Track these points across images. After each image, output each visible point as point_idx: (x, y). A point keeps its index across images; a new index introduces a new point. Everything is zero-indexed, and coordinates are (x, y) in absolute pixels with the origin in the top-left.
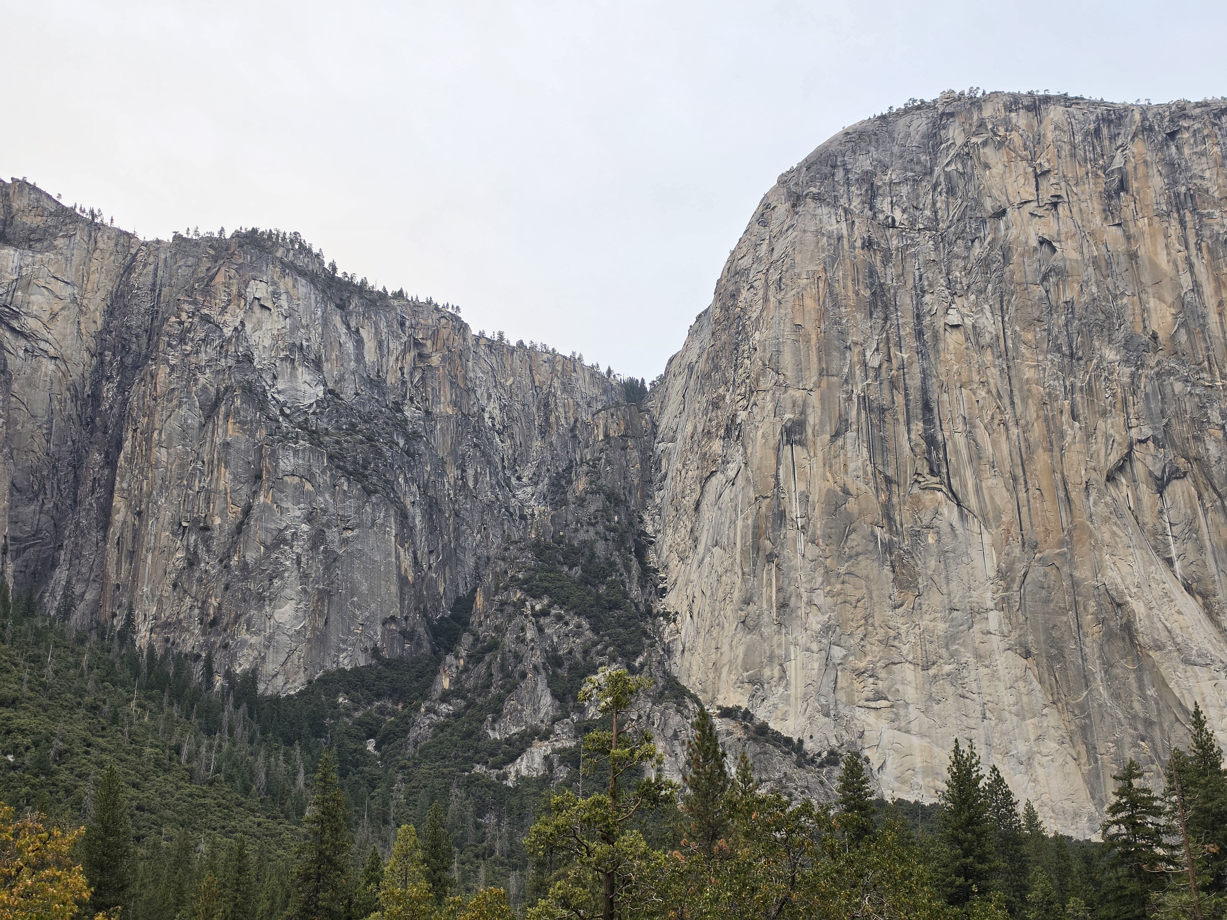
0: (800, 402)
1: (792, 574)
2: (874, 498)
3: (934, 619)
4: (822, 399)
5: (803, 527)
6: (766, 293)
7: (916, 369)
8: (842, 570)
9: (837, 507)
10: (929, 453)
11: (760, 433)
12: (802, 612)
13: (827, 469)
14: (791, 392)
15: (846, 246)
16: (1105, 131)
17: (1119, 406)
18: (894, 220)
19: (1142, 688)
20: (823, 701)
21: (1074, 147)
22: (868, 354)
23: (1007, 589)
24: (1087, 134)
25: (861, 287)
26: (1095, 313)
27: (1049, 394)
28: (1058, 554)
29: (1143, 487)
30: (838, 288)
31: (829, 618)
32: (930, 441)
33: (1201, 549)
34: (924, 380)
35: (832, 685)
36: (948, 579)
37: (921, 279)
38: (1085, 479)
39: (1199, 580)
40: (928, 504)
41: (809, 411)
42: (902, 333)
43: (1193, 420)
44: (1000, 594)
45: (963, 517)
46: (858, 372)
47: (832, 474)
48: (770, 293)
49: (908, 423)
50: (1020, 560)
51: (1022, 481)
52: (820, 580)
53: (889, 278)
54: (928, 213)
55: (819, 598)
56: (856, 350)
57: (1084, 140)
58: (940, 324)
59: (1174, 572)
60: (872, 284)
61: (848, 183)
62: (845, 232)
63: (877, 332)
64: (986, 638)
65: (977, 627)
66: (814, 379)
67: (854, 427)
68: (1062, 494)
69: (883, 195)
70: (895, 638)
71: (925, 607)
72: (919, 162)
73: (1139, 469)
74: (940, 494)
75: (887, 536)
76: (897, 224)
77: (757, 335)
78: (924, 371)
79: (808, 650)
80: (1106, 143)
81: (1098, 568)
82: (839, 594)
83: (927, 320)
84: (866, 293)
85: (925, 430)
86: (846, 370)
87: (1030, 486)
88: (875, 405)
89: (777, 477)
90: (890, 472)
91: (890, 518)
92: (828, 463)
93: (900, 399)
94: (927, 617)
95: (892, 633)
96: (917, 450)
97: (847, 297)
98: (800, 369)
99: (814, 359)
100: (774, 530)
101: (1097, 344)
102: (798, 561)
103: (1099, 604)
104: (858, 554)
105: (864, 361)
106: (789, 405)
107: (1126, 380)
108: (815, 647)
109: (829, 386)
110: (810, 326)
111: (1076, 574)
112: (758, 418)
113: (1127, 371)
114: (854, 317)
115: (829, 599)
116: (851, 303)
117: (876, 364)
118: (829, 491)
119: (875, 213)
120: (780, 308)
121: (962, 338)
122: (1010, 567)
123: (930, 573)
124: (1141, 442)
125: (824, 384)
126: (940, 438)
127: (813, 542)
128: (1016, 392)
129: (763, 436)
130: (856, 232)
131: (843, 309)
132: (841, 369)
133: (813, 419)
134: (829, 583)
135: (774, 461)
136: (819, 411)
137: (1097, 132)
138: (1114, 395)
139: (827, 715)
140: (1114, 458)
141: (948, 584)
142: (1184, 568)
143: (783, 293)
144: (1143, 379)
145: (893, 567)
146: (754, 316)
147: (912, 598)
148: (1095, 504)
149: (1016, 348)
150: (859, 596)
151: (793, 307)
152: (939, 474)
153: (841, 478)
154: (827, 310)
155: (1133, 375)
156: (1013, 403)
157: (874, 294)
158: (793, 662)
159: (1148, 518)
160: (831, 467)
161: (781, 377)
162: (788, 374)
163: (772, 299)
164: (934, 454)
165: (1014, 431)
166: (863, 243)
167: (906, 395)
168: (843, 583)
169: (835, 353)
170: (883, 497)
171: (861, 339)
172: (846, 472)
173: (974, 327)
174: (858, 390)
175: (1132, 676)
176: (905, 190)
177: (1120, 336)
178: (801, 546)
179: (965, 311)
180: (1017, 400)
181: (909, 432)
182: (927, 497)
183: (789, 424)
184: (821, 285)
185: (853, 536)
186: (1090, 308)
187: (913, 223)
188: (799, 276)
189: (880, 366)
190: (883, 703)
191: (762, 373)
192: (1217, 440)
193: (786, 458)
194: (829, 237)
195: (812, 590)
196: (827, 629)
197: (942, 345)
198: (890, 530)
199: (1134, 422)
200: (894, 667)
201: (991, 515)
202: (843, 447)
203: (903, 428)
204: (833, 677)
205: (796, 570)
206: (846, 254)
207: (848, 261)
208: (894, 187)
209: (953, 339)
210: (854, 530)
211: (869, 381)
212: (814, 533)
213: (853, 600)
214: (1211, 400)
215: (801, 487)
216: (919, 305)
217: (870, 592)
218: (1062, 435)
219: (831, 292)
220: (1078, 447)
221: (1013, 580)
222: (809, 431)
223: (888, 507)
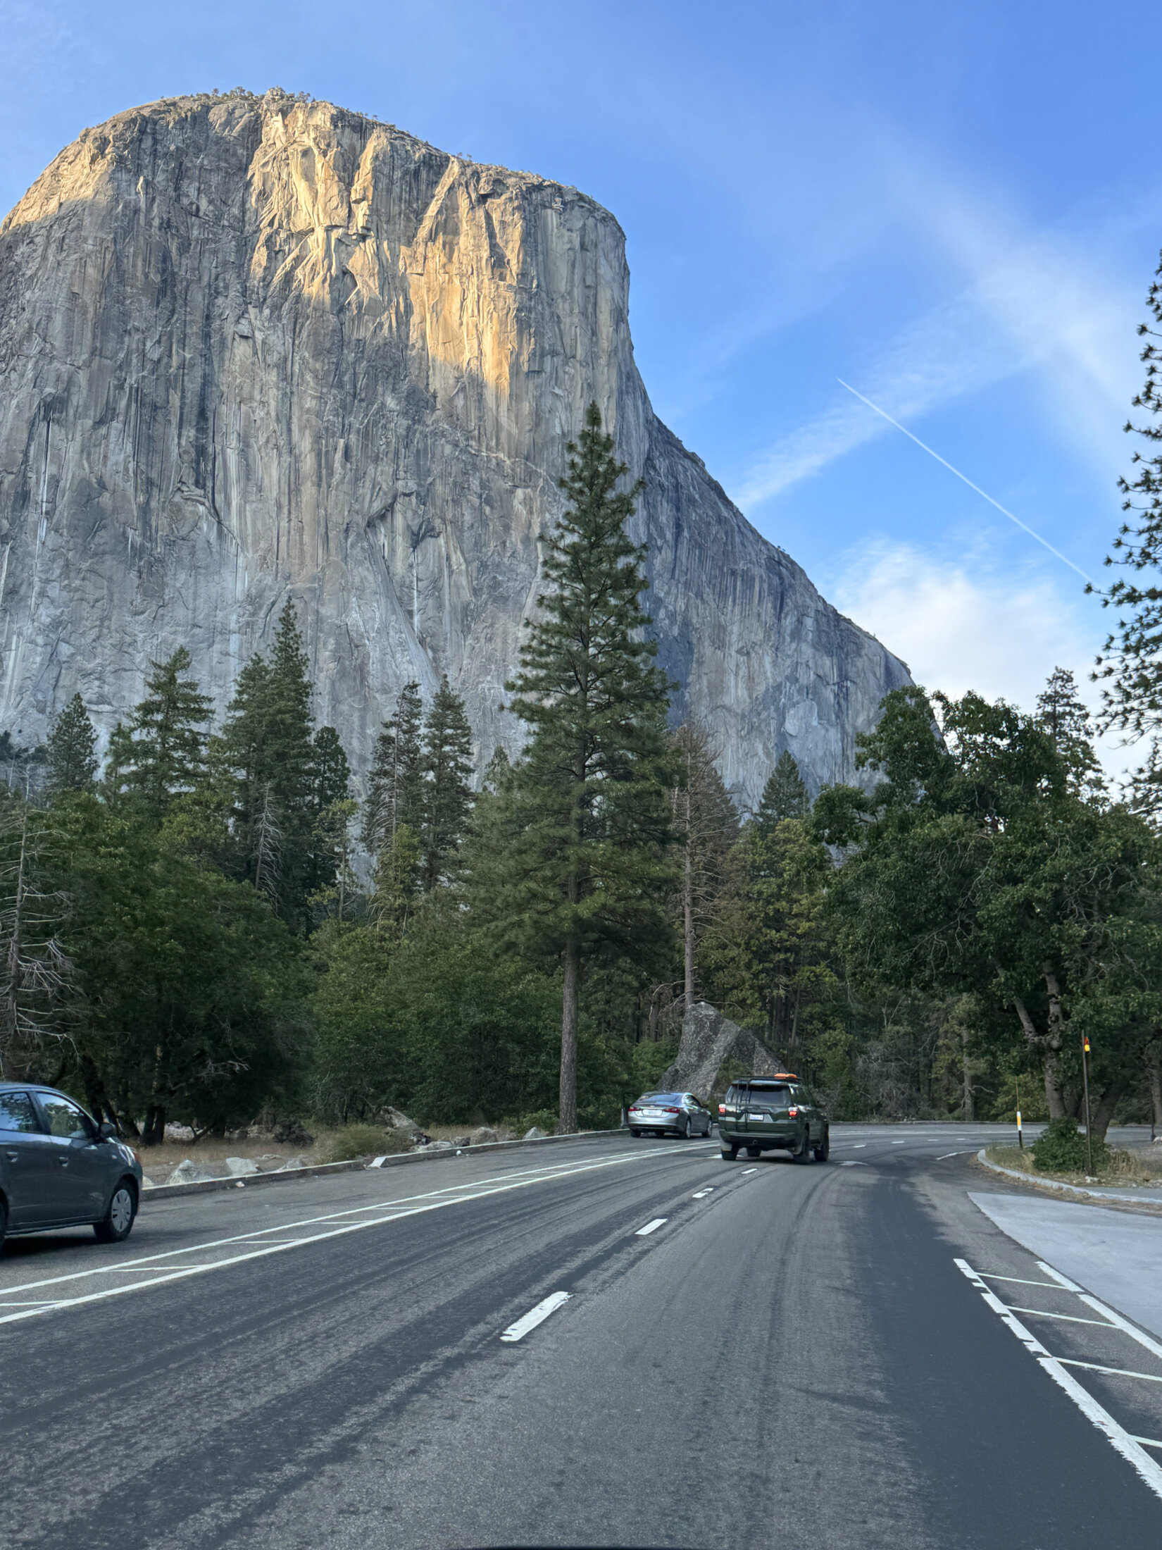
0: (65, 377)
1: (28, 560)
2: (132, 498)
3: (175, 633)
4: (90, 381)
5: (47, 513)
6: (46, 250)
7: (198, 373)
8: (85, 566)
9: (89, 499)
10: (198, 463)
11: (14, 402)
12: (33, 601)
13: (85, 455)
14: (56, 364)
15: (142, 222)
16: (424, 175)
17: (391, 455)
18: (198, 209)
19: (363, 727)
20: (40, 697)
21: (392, 182)
22: (149, 344)
23: (253, 614)
24: (406, 173)
25: (152, 270)
26: (384, 358)
27: (327, 429)
28: (310, 589)
29: (399, 539)
30: (127, 264)
31: (62, 612)
32: (201, 451)
33: (440, 607)
34: (204, 385)
35: (53, 682)
36: (196, 595)
37: (216, 279)
38: (346, 521)
39: (433, 636)
40: (188, 515)
41: (74, 390)
42: (188, 331)
43: (455, 483)
44: (246, 618)
45: (220, 534)
46: (134, 361)
47: (89, 463)
48: (49, 251)
49: (180, 427)
50: (271, 589)
51: (285, 510)
52: (58, 572)
53: (184, 268)
54: (235, 211)
55: (54, 591)
56: (137, 337)
57: (402, 178)
58: (230, 329)
59: (412, 624)
60: (164, 270)
61: (154, 154)
62: (143, 205)
63: (162, 323)
64: (224, 658)
65: (217, 647)
66: (85, 357)
67: (121, 418)
68: (322, 530)
69: (191, 179)
70: (130, 645)
71: (167, 619)
72: (235, 154)
73: (399, 521)
74: (201, 508)
75: (139, 540)
76: (201, 214)
77: (28, 295)
78: (205, 377)
79: (32, 642)
80: (423, 187)
81: (344, 609)
82: (77, 590)
83: (216, 324)
84: (156, 278)
85: (197, 438)
86: (122, 355)
87: (293, 517)
88: (147, 400)
89: (26, 453)
90: (154, 475)
91: (146, 523)
92: (85, 450)
93: (175, 399)
94: (167, 629)
95: (128, 639)
96: (186, 457)
97: (134, 277)
98: (70, 342)
99: (89, 336)
100: (14, 510)
101: (380, 389)
102: (36, 548)
103: (338, 643)
104: (104, 553)
105: (144, 350)
106: (52, 378)
107: (402, 431)
108: (40, 640)
109: (100, 368)
110: (88, 298)
111: (323, 611)
112: (15, 385)
113: (405, 422)
114: (140, 301)
115: (65, 593)
116: (138, 284)
117: (156, 357)
118: (83, 480)
119: (179, 196)
120: (58, 270)
121: (249, 351)
122: (260, 595)
123: (178, 585)
124: (405, 495)
125: (95, 365)
126: (210, 450)
127: (56, 531)
128: (295, 420)
129: (18, 406)
130: (155, 209)
131: (128, 289)
132: (117, 353)
133: (77, 400)
134: (68, 577)
135: (25, 436)
136: (85, 393)
137: (417, 173)
138: (388, 444)
139: (42, 711)
140: (377, 506)
141: (195, 599)
142: (422, 622)
143: (64, 254)
144: (418, 435)
145: (140, 572)
146: (29, 273)
147: (155, 608)
148: (352, 546)
149: (302, 375)
150: (97, 596)
151: (73, 272)
152: (204, 487)
153: (98, 467)
154: (110, 285)
155: (408, 428)
156: (289, 430)
157: (164, 281)
158: (13, 653)
159: (399, 567)
160: (89, 455)
161: (48, 346)
162: (57, 344)
163: (51, 258)
164: (202, 466)
165: (287, 459)
166: (161, 224)
167: (183, 397)
168: (83, 579)
169: (112, 334)
170: (141, 499)
171: (143, 326)
172: (105, 464)
173: (264, 342)
174: (132, 380)
175: (356, 715)
176: (215, 179)
177: (404, 386)
178: (42, 532)
179: (258, 323)
180: (295, 428)
181: (180, 436)
182: (189, 508)
183: (49, 399)
184: (108, 256)
185: (102, 533)
186: (381, 352)
187: (218, 218)
188: (86, 240)
189: (159, 361)
190: (106, 708)
191: (28, 335)
192: (473, 507)
193: (40, 435)
194: (125, 207)
195: (48, 581)
196: (57, 624)
197: (227, 354)
198: (144, 534)
199: (402, 473)
200: (124, 674)
201: (250, 540)
202: (106, 437)
203: (174, 431)
204: (55, 674)
205: (33, 557)
206: (142, 230)
207: (141, 239)
208: (204, 174)
209: (241, 350)
210: (104, 527)
211: (145, 373)
212: (59, 521)
213: (91, 598)
214: (475, 467)
215: (51, 469)
216: (210, 305)
217: (111, 594)
218: (331, 474)
219: (118, 267)
220: (345, 487)
221: (260, 607)
222: (71, 412)
223: (145, 510)
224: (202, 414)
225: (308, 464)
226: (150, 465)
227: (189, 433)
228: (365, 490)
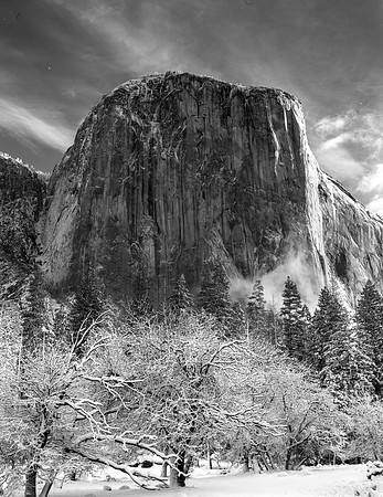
0: (102, 182)
1: (92, 249)
2: (127, 222)
4: (111, 181)
7: (148, 174)
8: (112, 249)
9: (112, 224)
10: (149, 206)
14: (99, 177)
16: (224, 93)
17: (220, 195)
21: (213, 97)
22: (130, 166)
23: (173, 261)
24: (218, 93)
27: (195, 188)
28: (193, 249)
29: (226, 226)
31: (105, 268)
32: (150, 202)
33: (243, 251)
34: (151, 178)
38: (205, 222)
39: (241, 263)
41: (105, 186)
42: (144, 160)
45: (159, 232)
46: (126, 173)
47: (112, 211)
49: (143, 194)
50: (179, 250)
51: (182, 220)
55: (102, 260)
56: (126, 164)
57: (217, 95)
58: (158, 157)
59: (233, 259)
63: (134, 158)
66: (109, 173)
67: (122, 194)
68: (196, 226)
73: (225, 220)
74: (152, 223)
75: (130, 237)
78: (151, 175)
80: (224, 97)
83: (153, 156)
84: (132, 143)
85: (149, 198)
86: (121, 171)
87: (185, 222)
88: (131, 186)
89: (90, 210)
90: (134, 213)
91: (132, 231)
93: (140, 185)
95: (128, 275)
96: (145, 205)
97: (124, 143)
98: (103, 169)
99: (109, 166)
100: (87, 231)
105: (129, 169)
106: (98, 183)
107: (223, 186)
108: (98, 278)
109: (114, 177)
111: (198, 257)
114: (126, 151)
115: (105, 260)
116: (125, 146)
118: (110, 217)
121: (166, 164)
123: (145, 253)
124: (226, 209)
125: (112, 176)
126: (154, 201)
127: (102, 237)
128: (183, 186)
131: (122, 148)
132: (119, 171)
133: (106, 189)
134: (106, 254)
135: (89, 204)
136: (109, 186)
137: (222, 93)
138: (218, 191)
140: (216, 215)
142: (237, 257)
144: (229, 186)
145: (131, 250)
148: (208, 231)
149: (185, 170)
152: (152, 215)
153: (115, 212)
154: (116, 147)
155: (225, 184)
156: (182, 191)
159: (226, 237)
161: (96, 171)
162: (99, 170)
164: (151, 207)
165: (182, 201)
167: (143, 183)
168: (112, 254)
169: (117, 164)
170: (130, 222)
171: (128, 160)
172: (117, 211)
173: (170, 160)
174: (125, 180)
179: (168, 154)
180: (184, 189)
181: (143, 198)
183: (97, 190)
189: (134, 171)
193: (94, 203)
195: (99, 256)
197: (158, 166)
199: (225, 201)
202: (117, 201)
203: (140, 196)
205: (94, 248)
211: (130, 177)
212: (102, 234)
213: (115, 261)
215: (99, 215)
216: (151, 150)
217: (122, 259)
218: (198, 204)
220: (204, 209)
221: (176, 258)
222: (105, 194)
223: (132, 226)
224: (150, 189)
225: (190, 201)
226: (133, 209)
227: (146, 196)
228: (211, 209)
